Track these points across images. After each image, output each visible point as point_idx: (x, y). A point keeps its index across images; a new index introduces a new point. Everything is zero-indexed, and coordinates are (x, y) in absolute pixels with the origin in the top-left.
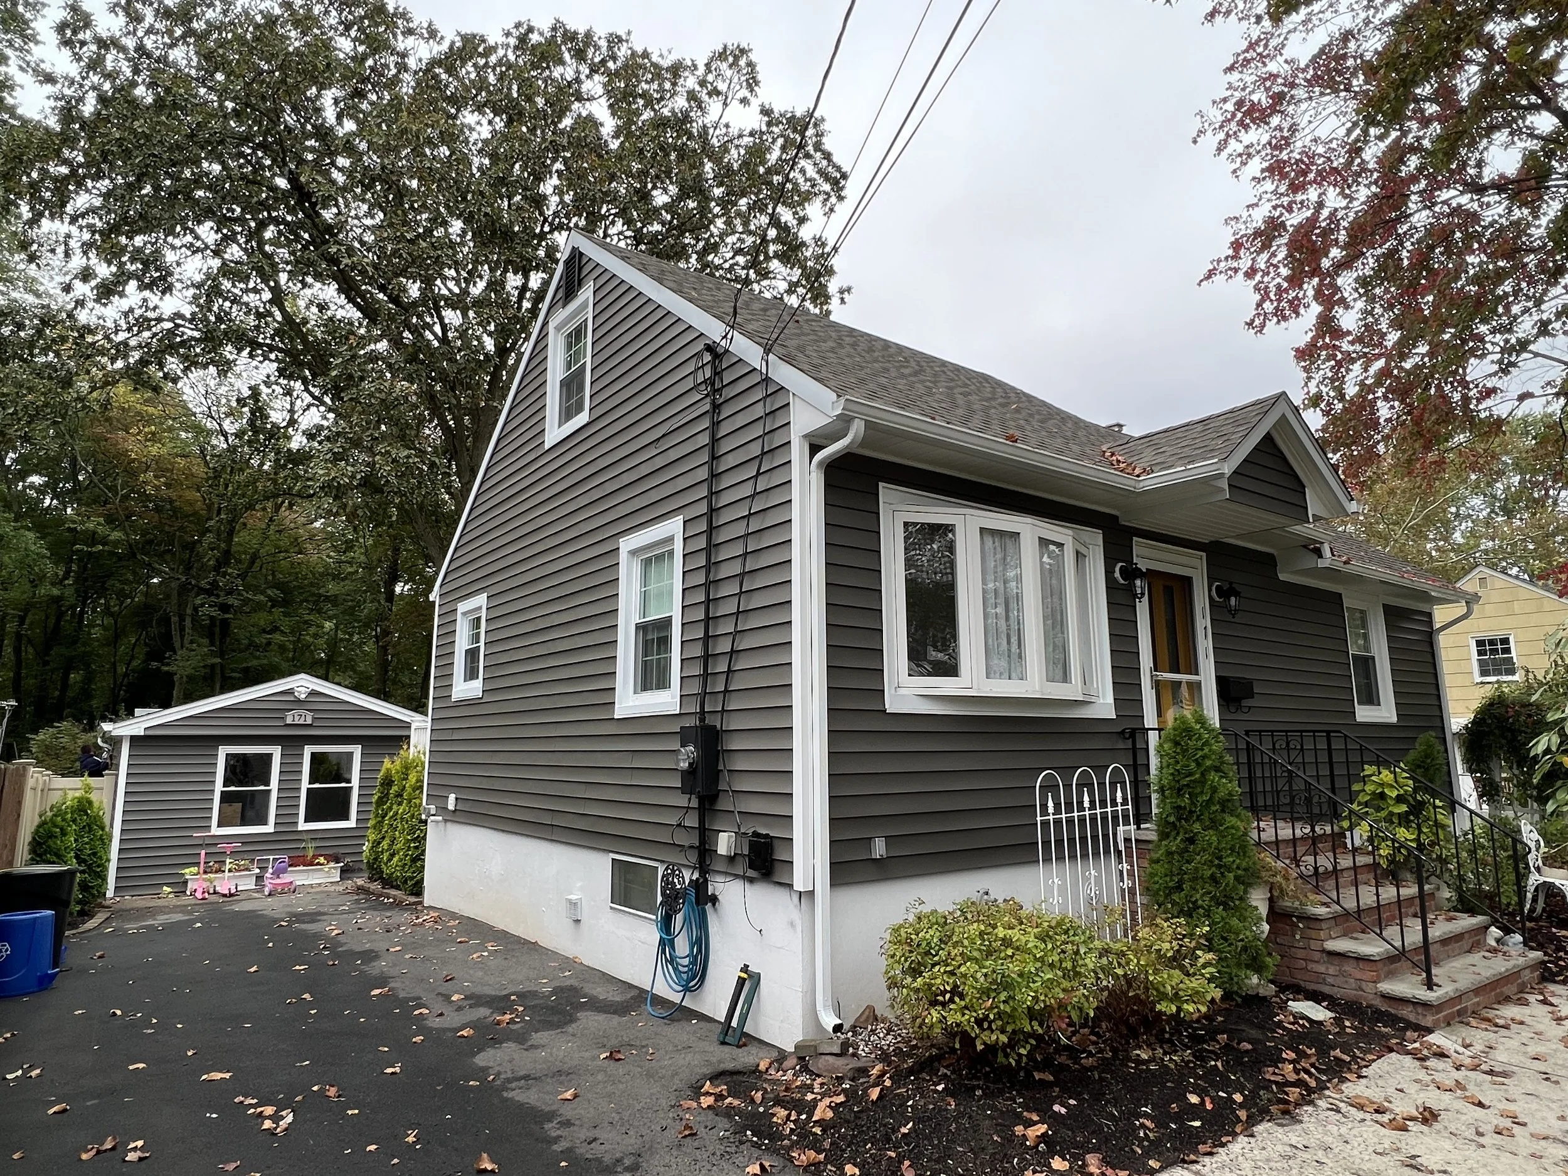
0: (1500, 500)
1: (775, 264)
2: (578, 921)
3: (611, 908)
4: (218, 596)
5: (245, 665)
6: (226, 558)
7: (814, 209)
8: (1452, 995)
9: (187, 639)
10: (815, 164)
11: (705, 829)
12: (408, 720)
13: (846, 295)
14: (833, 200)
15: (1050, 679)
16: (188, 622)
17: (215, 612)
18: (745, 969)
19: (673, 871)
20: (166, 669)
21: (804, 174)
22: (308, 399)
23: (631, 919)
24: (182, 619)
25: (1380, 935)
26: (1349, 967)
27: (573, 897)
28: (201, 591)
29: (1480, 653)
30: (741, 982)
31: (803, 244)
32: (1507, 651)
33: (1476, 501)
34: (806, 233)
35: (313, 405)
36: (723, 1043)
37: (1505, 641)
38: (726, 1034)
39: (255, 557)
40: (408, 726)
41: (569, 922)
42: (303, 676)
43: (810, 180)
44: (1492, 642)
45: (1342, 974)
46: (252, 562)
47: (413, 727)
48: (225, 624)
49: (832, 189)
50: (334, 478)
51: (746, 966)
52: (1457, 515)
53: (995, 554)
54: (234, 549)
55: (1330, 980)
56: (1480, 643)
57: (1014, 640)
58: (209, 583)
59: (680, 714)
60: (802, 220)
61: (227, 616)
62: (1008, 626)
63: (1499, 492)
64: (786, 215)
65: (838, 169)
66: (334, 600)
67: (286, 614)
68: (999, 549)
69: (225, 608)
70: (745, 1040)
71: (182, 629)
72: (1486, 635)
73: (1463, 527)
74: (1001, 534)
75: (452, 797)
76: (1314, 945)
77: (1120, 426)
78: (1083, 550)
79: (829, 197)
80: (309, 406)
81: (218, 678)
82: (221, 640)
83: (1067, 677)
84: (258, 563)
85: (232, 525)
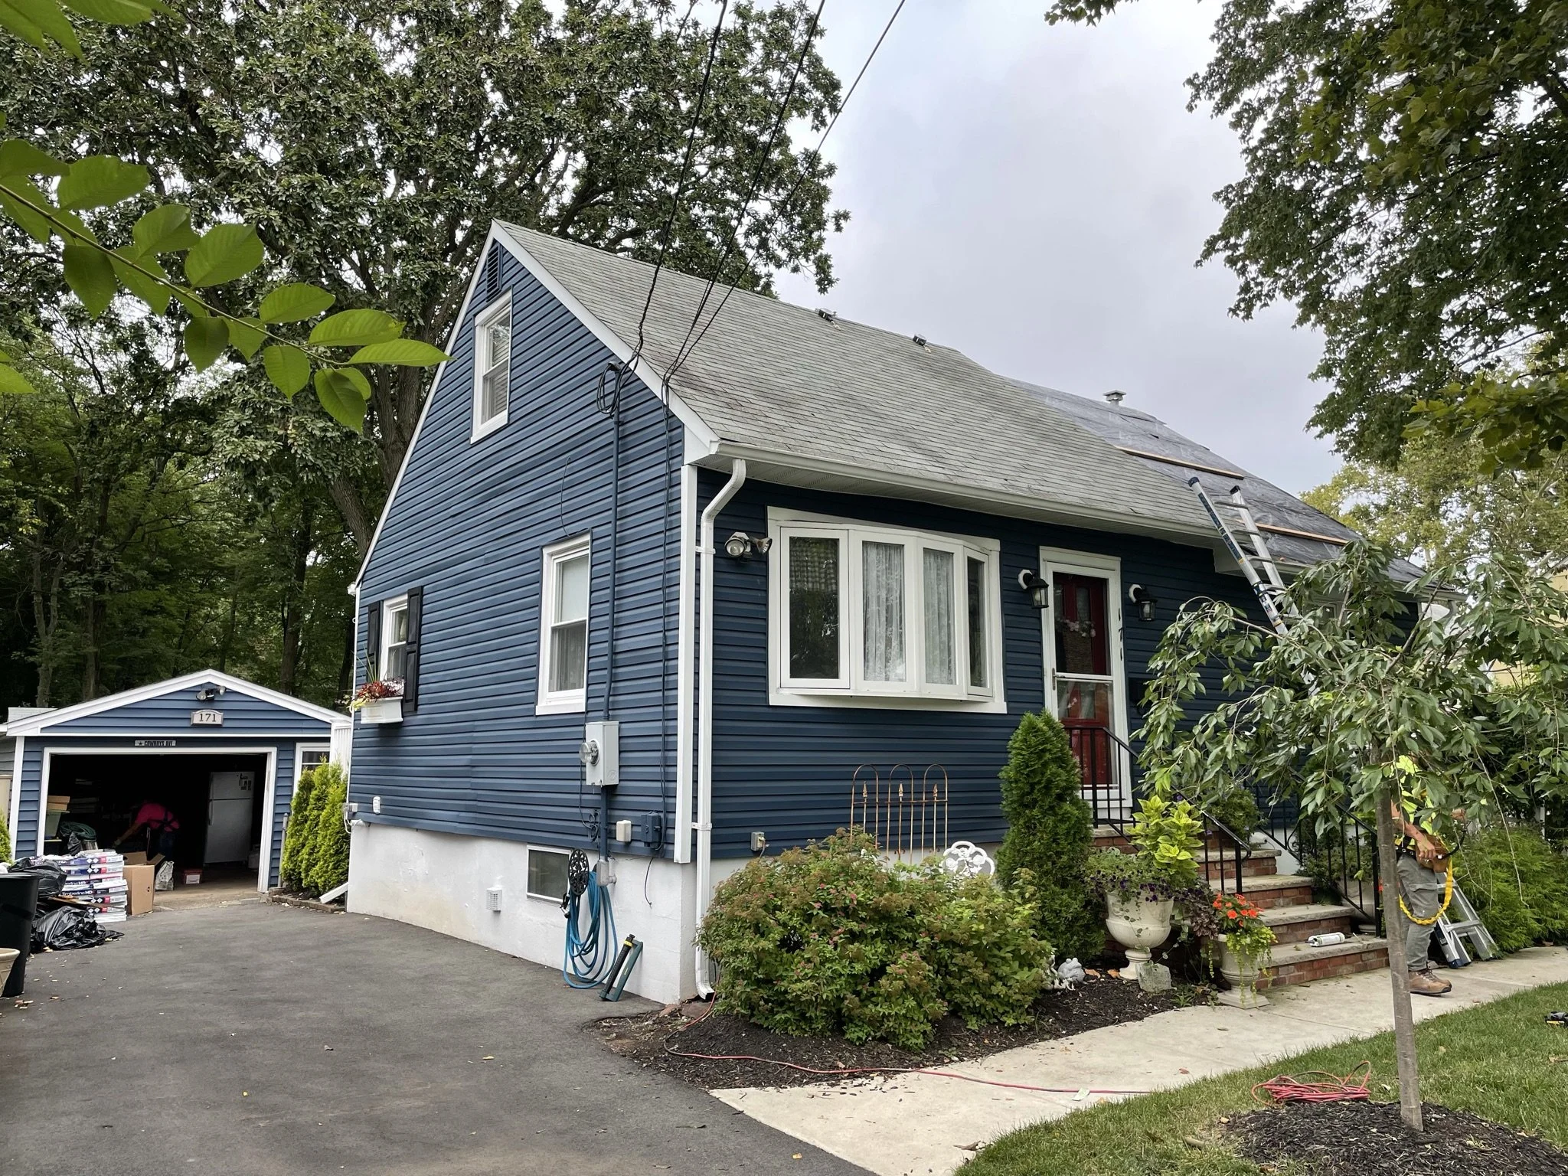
2: (497, 912)
3: (529, 897)
4: (91, 573)
5: (123, 655)
9: (54, 622)
12: (327, 720)
13: (842, 222)
15: (931, 680)
16: (53, 603)
17: (88, 592)
18: (631, 938)
19: (579, 855)
20: (31, 659)
23: (543, 905)
24: (46, 598)
27: (495, 889)
28: (71, 566)
30: (627, 949)
36: (605, 999)
38: (608, 992)
39: (134, 525)
40: (327, 727)
41: (490, 912)
42: (210, 671)
47: (333, 727)
48: (100, 606)
50: (241, 456)
51: (632, 937)
54: (111, 513)
61: (103, 597)
65: (829, 75)
66: (230, 573)
67: (172, 592)
68: (882, 561)
69: (99, 586)
70: (623, 996)
71: (47, 610)
74: (884, 546)
75: (377, 800)
79: (821, 107)
81: (91, 670)
82: (94, 624)
83: (952, 677)
84: (139, 532)
85: (108, 486)
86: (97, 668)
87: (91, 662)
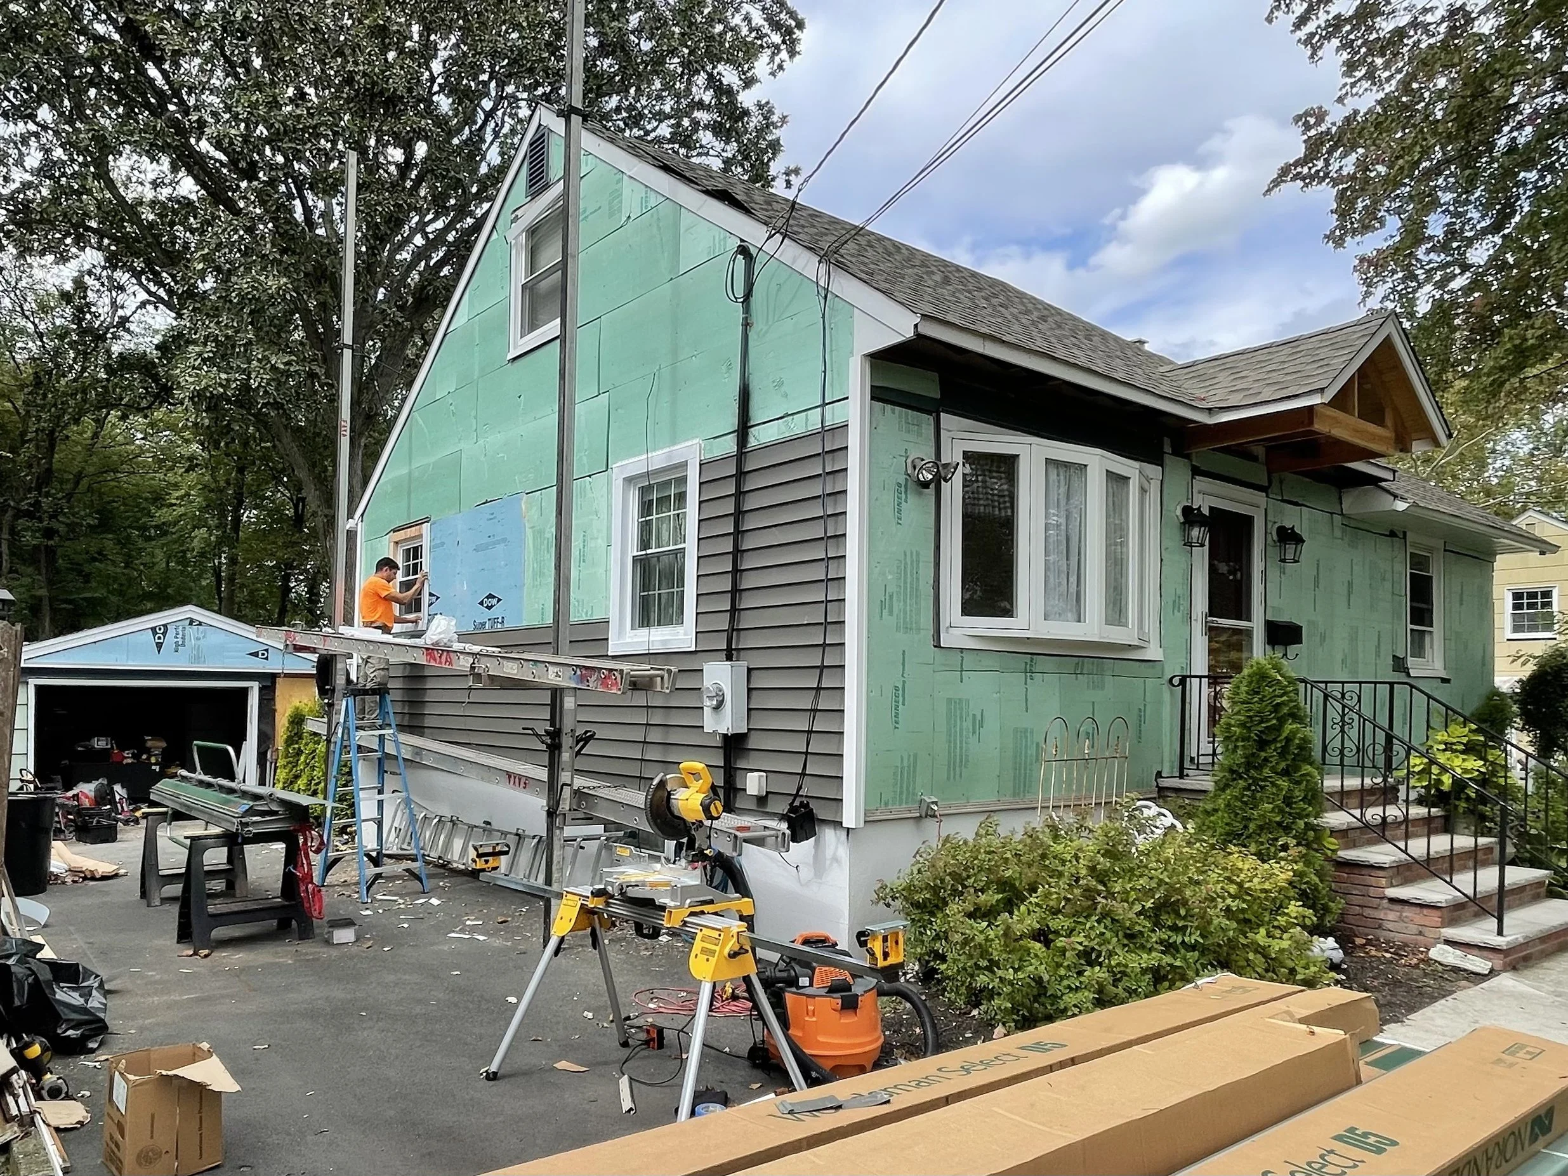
0: (1546, 434)
1: (706, 137)
4: (41, 520)
6: (46, 478)
7: (761, 66)
8: (1522, 940)
10: (764, 9)
11: (731, 767)
14: (784, 55)
15: (1108, 622)
21: (750, 22)
22: (143, 296)
25: (1450, 883)
26: (1408, 912)
29: (1516, 607)
31: (746, 113)
32: (1549, 604)
33: (1517, 434)
34: (747, 99)
35: (149, 302)
37: (1547, 594)
39: (79, 477)
42: (190, 607)
43: (758, 30)
44: (1532, 595)
45: (1401, 919)
46: (77, 483)
48: (50, 551)
49: (784, 42)
50: (206, 388)
52: (1494, 451)
53: (1059, 487)
54: (55, 466)
55: (1390, 926)
56: (1517, 596)
57: (1073, 579)
58: (30, 505)
59: (696, 652)
60: (749, 83)
61: (51, 543)
62: (1068, 565)
63: (1547, 426)
64: (729, 76)
65: (792, 14)
68: (1062, 483)
69: (49, 534)
72: (1524, 586)
73: (1498, 465)
74: (1066, 465)
76: (1372, 892)
77: (1142, 342)
78: (1146, 485)
79: (779, 50)
80: (143, 305)
81: (46, 609)
82: (47, 568)
83: (1123, 620)
84: (85, 482)
85: (51, 440)
86: (51, 606)
87: (46, 602)
